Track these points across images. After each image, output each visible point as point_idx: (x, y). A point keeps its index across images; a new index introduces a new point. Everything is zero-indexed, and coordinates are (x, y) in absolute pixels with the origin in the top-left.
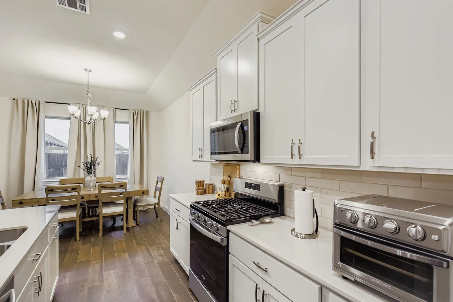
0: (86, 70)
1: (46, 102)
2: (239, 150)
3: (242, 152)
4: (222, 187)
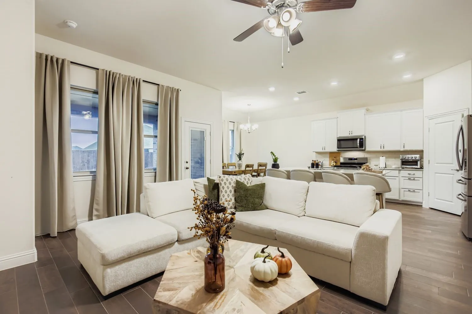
0: (248, 105)
2: (359, 147)
3: (360, 147)
4: (333, 161)
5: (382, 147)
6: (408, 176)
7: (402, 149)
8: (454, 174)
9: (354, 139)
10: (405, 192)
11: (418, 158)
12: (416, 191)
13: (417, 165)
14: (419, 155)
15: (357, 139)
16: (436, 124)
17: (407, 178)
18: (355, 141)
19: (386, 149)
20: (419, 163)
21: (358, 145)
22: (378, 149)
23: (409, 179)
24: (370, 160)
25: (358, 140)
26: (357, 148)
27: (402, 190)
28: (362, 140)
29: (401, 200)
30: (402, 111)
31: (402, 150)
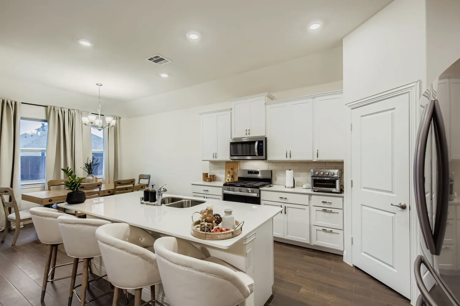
0: (97, 85)
1: (22, 103)
2: (257, 155)
3: (259, 155)
4: (228, 175)
5: (288, 155)
6: (322, 205)
7: (315, 159)
8: (395, 213)
9: (251, 143)
10: (318, 231)
11: (337, 176)
12: (334, 231)
13: (334, 187)
14: (338, 170)
15: (254, 142)
16: (362, 116)
17: (321, 209)
18: (252, 146)
19: (295, 158)
20: (338, 182)
21: (256, 151)
22: (283, 158)
23: (325, 211)
24: (276, 173)
25: (256, 144)
26: (255, 155)
27: (314, 229)
28: (261, 144)
29: (312, 244)
30: (314, 98)
31: (315, 161)
